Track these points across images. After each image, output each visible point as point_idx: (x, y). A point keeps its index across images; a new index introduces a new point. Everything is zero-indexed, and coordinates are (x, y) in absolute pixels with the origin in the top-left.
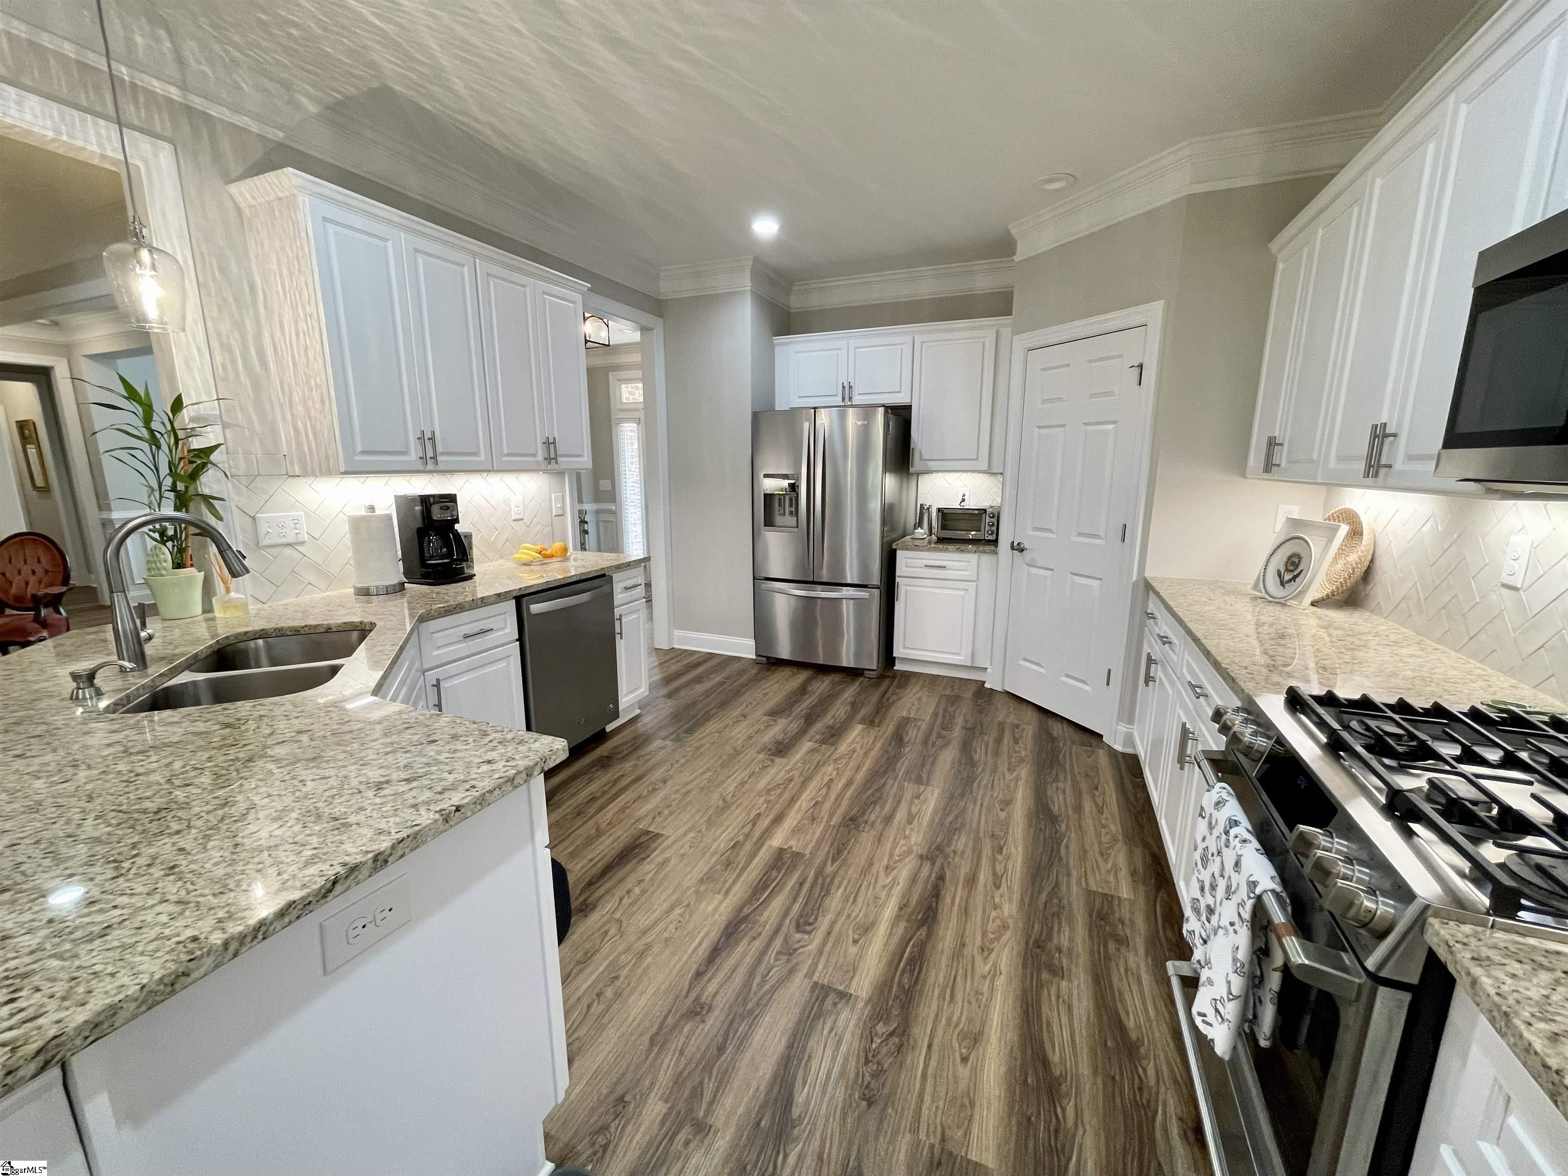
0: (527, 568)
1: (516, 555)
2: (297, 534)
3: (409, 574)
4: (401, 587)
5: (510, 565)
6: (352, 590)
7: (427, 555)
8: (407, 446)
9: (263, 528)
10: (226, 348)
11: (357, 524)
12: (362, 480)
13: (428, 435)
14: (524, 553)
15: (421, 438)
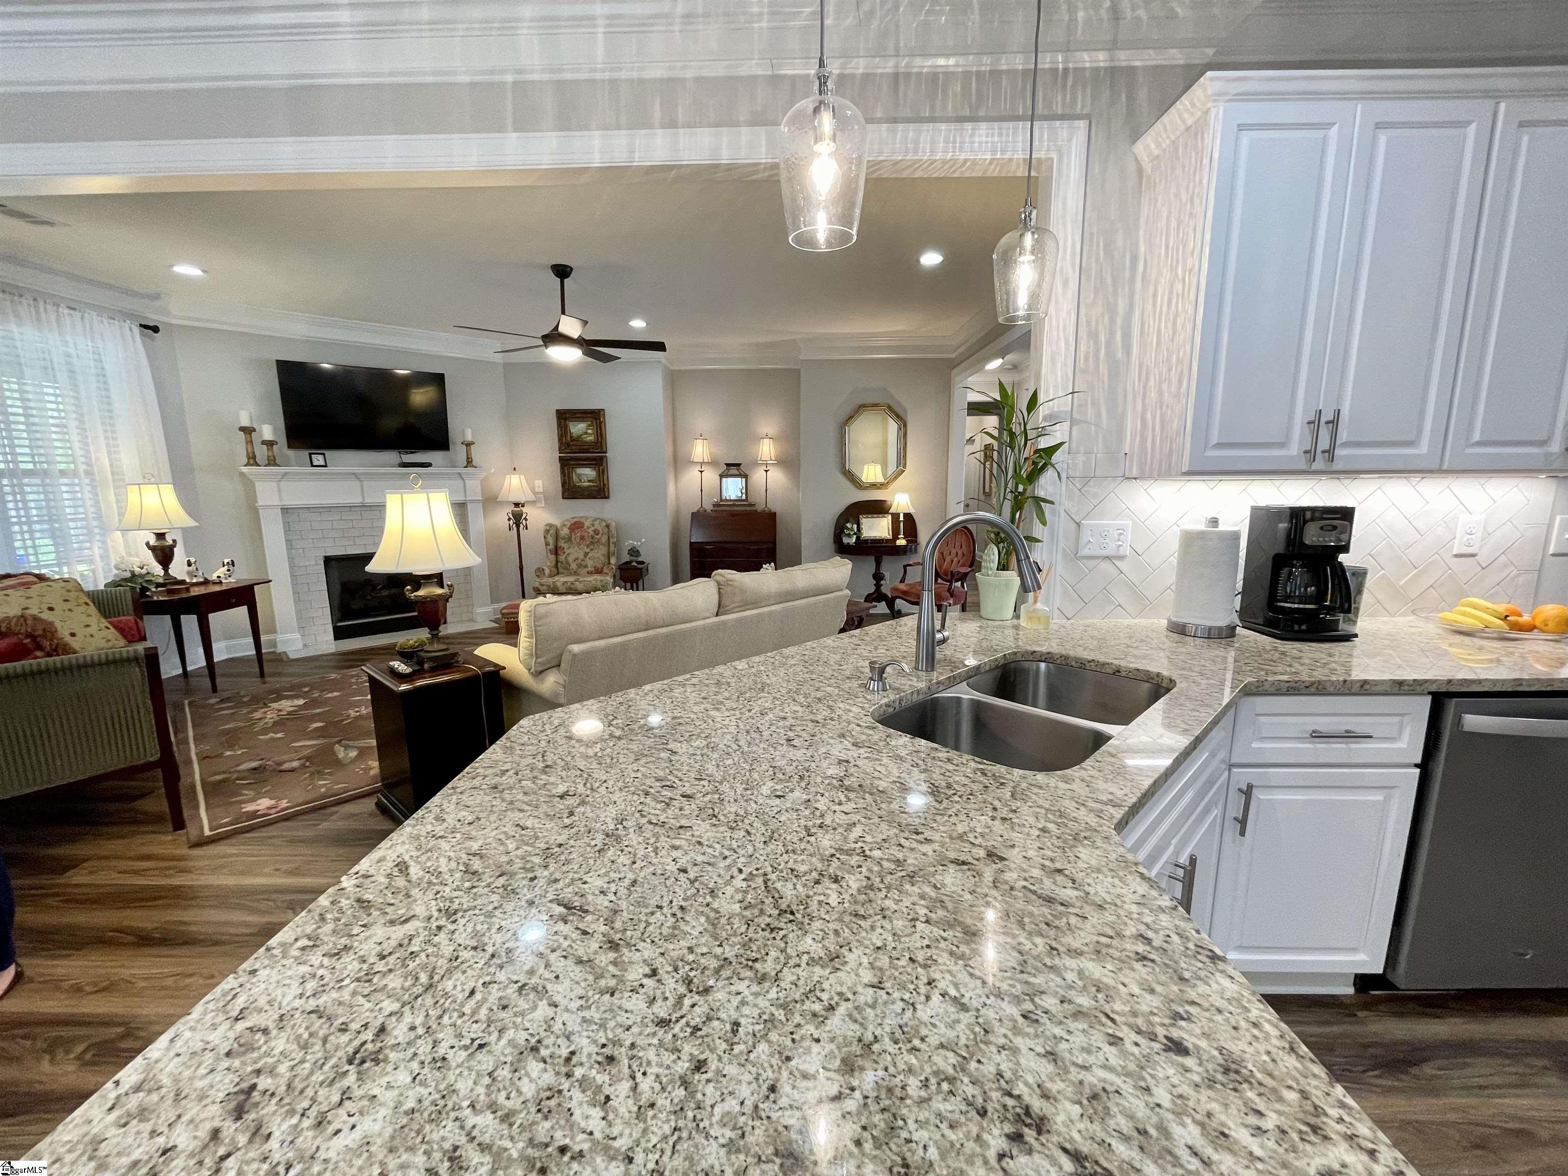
0: (1467, 640)
1: (1447, 615)
2: (1120, 546)
3: (1247, 616)
4: (1229, 633)
5: (1431, 628)
6: (1164, 623)
7: (1280, 592)
8: (1288, 436)
9: (1086, 536)
10: (1093, 336)
11: (1190, 540)
12: (1212, 484)
13: (1328, 416)
14: (1464, 614)
15: (1314, 424)
